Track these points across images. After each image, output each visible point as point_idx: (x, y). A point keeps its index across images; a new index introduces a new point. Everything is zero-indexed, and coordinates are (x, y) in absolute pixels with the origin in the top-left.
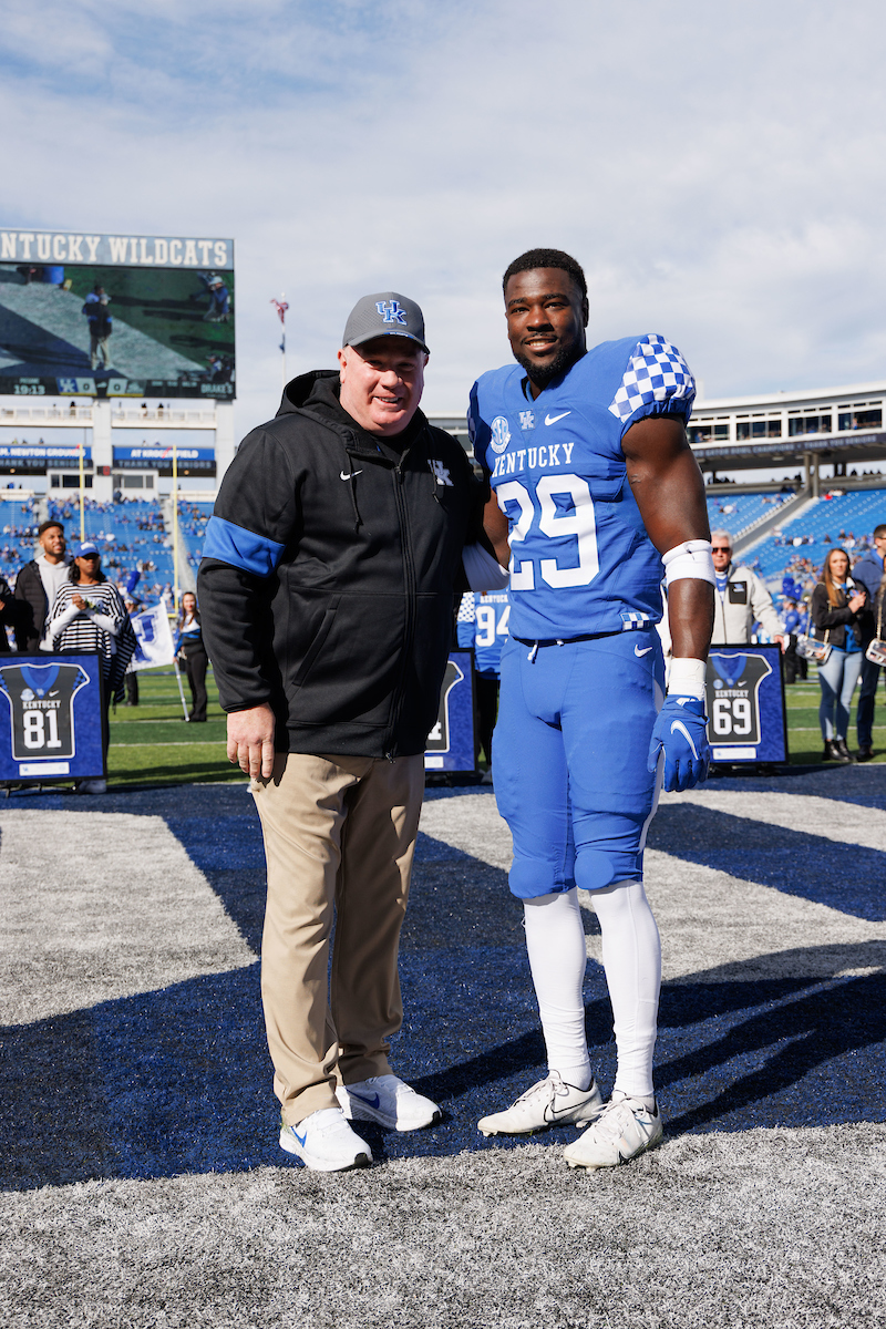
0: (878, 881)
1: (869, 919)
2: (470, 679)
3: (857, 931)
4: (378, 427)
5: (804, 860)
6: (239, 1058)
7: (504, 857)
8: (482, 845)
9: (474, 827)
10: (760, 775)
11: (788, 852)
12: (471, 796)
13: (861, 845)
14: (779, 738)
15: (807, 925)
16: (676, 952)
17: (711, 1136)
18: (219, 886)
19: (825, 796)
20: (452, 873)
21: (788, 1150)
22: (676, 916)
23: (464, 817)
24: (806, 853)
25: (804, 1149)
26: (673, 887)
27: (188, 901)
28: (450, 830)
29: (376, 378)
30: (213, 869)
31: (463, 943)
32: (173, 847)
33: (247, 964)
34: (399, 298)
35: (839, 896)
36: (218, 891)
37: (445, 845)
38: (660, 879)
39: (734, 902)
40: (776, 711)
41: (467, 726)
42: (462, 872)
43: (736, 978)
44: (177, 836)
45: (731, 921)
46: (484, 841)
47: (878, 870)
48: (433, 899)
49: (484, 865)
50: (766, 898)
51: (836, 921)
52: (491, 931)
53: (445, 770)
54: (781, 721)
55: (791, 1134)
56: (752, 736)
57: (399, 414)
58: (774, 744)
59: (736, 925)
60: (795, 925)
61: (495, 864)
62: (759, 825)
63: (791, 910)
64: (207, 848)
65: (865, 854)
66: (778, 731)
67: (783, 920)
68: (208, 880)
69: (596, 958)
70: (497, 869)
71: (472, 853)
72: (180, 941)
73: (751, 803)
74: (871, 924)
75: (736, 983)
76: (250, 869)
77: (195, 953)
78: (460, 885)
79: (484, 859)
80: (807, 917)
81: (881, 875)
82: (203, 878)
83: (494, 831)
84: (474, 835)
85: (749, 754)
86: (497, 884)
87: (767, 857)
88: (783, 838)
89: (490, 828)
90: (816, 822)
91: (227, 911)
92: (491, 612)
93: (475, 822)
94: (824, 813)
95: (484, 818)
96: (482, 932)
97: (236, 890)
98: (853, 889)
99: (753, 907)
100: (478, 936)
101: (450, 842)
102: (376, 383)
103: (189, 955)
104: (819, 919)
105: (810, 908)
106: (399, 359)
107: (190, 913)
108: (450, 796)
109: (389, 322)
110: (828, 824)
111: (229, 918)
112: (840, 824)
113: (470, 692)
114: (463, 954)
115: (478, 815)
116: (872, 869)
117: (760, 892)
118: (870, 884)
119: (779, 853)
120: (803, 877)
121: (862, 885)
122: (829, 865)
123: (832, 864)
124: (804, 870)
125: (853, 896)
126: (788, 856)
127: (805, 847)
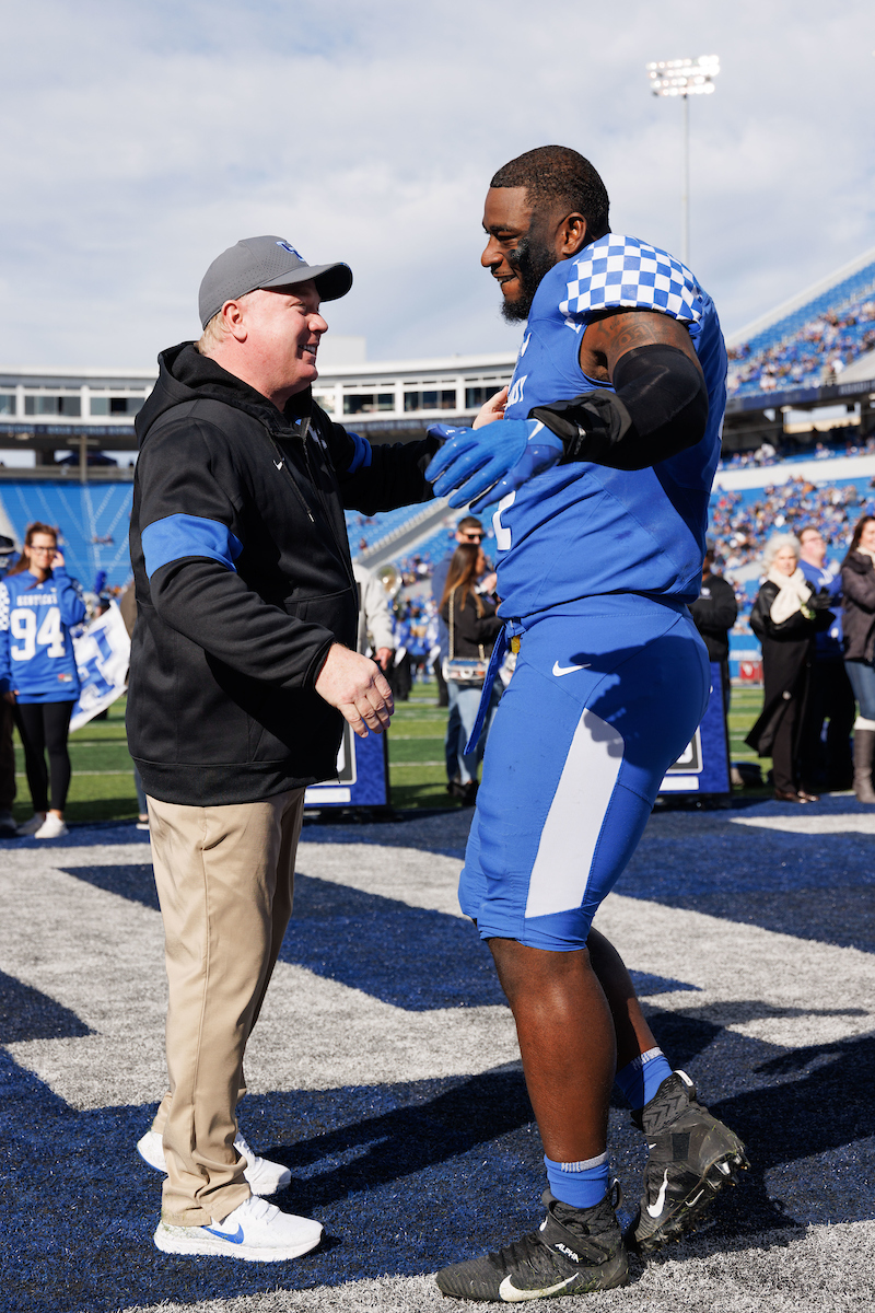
0: (441, 957)
1: (408, 1008)
3: (389, 1025)
5: (362, 931)
10: (355, 822)
11: (347, 922)
13: (441, 911)
14: (379, 777)
15: (329, 1018)
16: (147, 1060)
19: (424, 848)
24: (371, 922)
35: (386, 979)
40: (375, 743)
47: (448, 943)
50: (294, 983)
51: (366, 1012)
54: (382, 756)
56: (347, 774)
58: (372, 783)
60: (315, 1019)
62: (330, 886)
63: (319, 998)
65: (439, 923)
66: (378, 768)
67: (302, 1012)
69: (37, 1070)
73: (330, 857)
74: (411, 1016)
80: (334, 1007)
81: (449, 950)
85: (341, 796)
87: (320, 929)
88: (350, 903)
90: (400, 881)
92: (31, 617)
94: (414, 869)
98: (407, 969)
104: (347, 1010)
105: (343, 995)
110: (411, 884)
112: (428, 884)
116: (441, 941)
117: (291, 976)
118: (430, 961)
119: (335, 924)
120: (352, 955)
121: (419, 964)
122: (390, 938)
123: (394, 936)
124: (357, 946)
125: (402, 979)
126: (345, 926)
127: (372, 914)
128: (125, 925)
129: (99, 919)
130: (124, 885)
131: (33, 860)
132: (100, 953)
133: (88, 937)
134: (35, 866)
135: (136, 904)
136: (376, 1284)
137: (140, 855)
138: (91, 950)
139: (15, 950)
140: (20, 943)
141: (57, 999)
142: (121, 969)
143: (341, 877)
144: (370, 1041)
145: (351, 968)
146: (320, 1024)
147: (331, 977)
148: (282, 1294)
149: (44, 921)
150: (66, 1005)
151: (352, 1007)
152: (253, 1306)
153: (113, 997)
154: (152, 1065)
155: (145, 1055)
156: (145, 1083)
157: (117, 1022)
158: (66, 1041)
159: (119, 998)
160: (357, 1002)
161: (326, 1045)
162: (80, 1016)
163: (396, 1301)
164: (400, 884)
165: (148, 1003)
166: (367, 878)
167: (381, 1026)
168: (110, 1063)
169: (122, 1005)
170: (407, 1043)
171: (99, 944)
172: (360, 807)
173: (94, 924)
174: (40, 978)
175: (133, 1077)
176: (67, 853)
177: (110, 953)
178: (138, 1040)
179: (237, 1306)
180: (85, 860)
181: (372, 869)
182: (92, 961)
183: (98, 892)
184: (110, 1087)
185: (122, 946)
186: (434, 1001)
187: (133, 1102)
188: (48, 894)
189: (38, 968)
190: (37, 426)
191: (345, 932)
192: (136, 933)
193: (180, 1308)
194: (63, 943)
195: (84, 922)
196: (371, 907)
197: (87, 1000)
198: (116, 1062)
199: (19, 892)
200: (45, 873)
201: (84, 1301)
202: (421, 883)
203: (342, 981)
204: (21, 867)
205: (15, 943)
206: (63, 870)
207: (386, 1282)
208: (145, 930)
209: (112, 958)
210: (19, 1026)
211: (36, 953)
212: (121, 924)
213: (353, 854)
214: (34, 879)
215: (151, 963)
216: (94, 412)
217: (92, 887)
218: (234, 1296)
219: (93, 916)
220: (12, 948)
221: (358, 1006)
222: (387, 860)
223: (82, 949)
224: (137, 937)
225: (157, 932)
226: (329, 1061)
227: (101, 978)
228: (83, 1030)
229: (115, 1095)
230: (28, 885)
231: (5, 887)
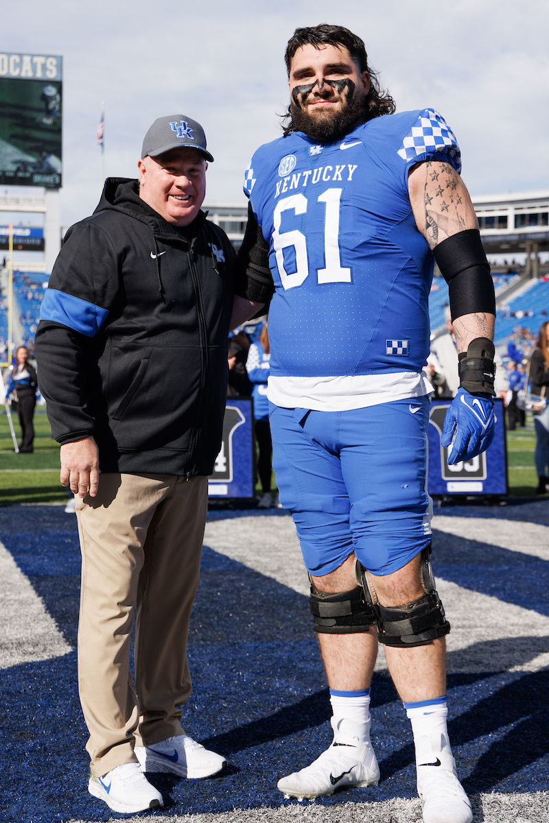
2: (250, 422)
4: (173, 219)
5: (519, 575)
6: (54, 732)
7: (275, 568)
8: (257, 558)
9: (251, 543)
10: (484, 505)
11: (507, 568)
12: (249, 519)
14: (501, 475)
15: (521, 628)
18: (41, 589)
19: (537, 522)
20: (233, 581)
21: (502, 812)
23: (243, 535)
24: (522, 569)
25: (515, 811)
27: (15, 601)
28: (231, 546)
29: (171, 181)
30: (36, 575)
31: (240, 638)
32: (3, 556)
33: (63, 654)
34: (186, 119)
36: (40, 593)
37: (227, 558)
39: (462, 608)
40: (498, 452)
41: (247, 461)
42: (241, 580)
43: (462, 670)
44: (7, 547)
45: (460, 623)
46: (259, 555)
48: (216, 602)
49: (258, 575)
50: (488, 605)
51: (544, 625)
52: (264, 629)
53: (229, 496)
54: (503, 462)
55: (504, 798)
56: (479, 473)
57: (189, 209)
58: (497, 479)
59: (463, 627)
60: (511, 628)
61: (267, 574)
62: (484, 545)
63: (508, 615)
64: (32, 557)
66: (500, 469)
68: (32, 584)
70: (269, 579)
71: (249, 564)
72: (7, 634)
73: (477, 527)
75: (462, 674)
76: (66, 575)
77: (20, 644)
78: (239, 591)
79: (259, 570)
80: (521, 621)
82: (27, 582)
83: (268, 547)
84: (251, 550)
85: (476, 487)
86: (269, 591)
87: (489, 572)
88: (503, 556)
89: (264, 544)
90: (530, 543)
91: (47, 610)
93: (252, 540)
94: (537, 536)
95: (259, 536)
96: (256, 629)
97: (55, 592)
99: (478, 612)
100: (253, 633)
101: (232, 555)
102: (172, 184)
103: (15, 645)
104: (531, 623)
105: (524, 614)
106: (188, 166)
107: (16, 611)
108: (232, 517)
109: (179, 138)
111: (49, 616)
113: (250, 433)
114: (240, 647)
115: (254, 534)
117: (484, 600)
119: (500, 569)
120: (519, 589)
122: (540, 579)
123: (542, 578)
124: (519, 583)
126: (506, 571)
127: (521, 564)
140: (301, 575)
143: (490, 539)
145: (522, 597)
146: (516, 631)
151: (533, 622)
160: (535, 618)
164: (531, 546)
166: (507, 541)
172: (489, 495)
181: (507, 534)
191: (508, 575)
196: (518, 559)
199: (283, 543)
202: (545, 545)
203: (520, 605)
204: (278, 528)
205: (296, 574)
213: (492, 526)
220: (296, 577)
221: (536, 621)
222: (516, 530)
231: (274, 540)
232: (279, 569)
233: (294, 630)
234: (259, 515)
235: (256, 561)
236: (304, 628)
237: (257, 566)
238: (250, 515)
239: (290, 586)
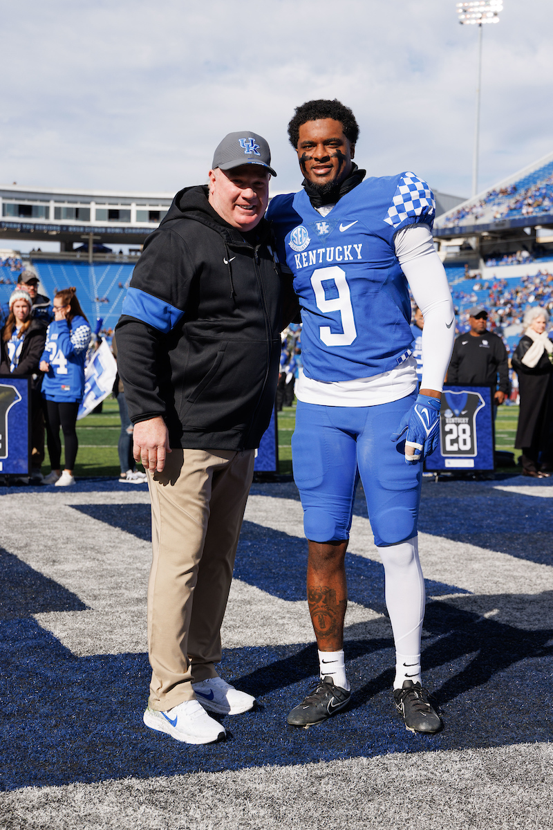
1: (286, 599)
3: (274, 609)
5: (259, 550)
7: (22, 545)
8: (10, 534)
9: (11, 519)
11: (250, 544)
12: (21, 494)
14: (272, 453)
16: (121, 626)
17: (71, 787)
22: (136, 596)
23: (8, 512)
24: (265, 545)
26: (145, 572)
35: (273, 581)
38: (139, 564)
41: (23, 438)
46: (13, 533)
51: (260, 601)
53: (4, 472)
54: (274, 440)
58: (268, 457)
61: (11, 551)
66: (271, 448)
69: (52, 630)
70: (11, 555)
74: (288, 604)
80: (240, 597)
83: (25, 523)
84: (8, 526)
88: (252, 532)
89: (22, 520)
90: (283, 519)
93: (14, 516)
94: (292, 512)
95: (22, 513)
98: (286, 575)
105: (245, 589)
110: (290, 522)
115: (18, 510)
120: (252, 565)
121: (294, 572)
122: (276, 555)
123: (279, 554)
124: (255, 559)
125: (283, 580)
126: (248, 547)
127: (265, 540)
128: (110, 542)
129: (94, 538)
130: (110, 517)
131: (53, 500)
132: (94, 559)
133: (86, 549)
134: (55, 503)
135: (117, 529)
136: (262, 770)
137: (120, 498)
138: (88, 557)
139: (41, 555)
140: (44, 551)
141: (66, 587)
142: (107, 569)
144: (262, 619)
145: (251, 573)
147: (238, 578)
148: (203, 775)
149: (59, 538)
150: (72, 590)
151: (251, 598)
152: (184, 781)
153: (101, 587)
154: (125, 630)
155: (120, 623)
156: (120, 640)
157: (104, 602)
158: (71, 613)
159: (105, 587)
160: (254, 594)
161: (234, 620)
162: (80, 598)
163: (274, 782)
164: (284, 522)
165: (123, 591)
166: (263, 517)
167: (269, 610)
168: (98, 628)
169: (107, 592)
170: (285, 621)
171: (93, 553)
172: (259, 472)
173: (90, 541)
174: (56, 573)
175: (113, 637)
176: (75, 496)
177: (100, 559)
178: (116, 614)
179: (174, 781)
180: (86, 501)
181: (266, 511)
182: (88, 564)
183: (93, 521)
184: (98, 642)
185: (107, 555)
186: (303, 595)
187: (112, 653)
188: (62, 521)
189: (55, 567)
190: (62, 226)
191: (248, 550)
192: (117, 547)
193: (138, 781)
194: (71, 552)
195: (84, 539)
196: (265, 536)
197: (85, 588)
198: (102, 627)
199: (44, 519)
200: (61, 508)
201: (79, 775)
202: (297, 521)
203: (245, 581)
204: (46, 504)
205: (41, 551)
206: (72, 506)
207: (268, 769)
208: (122, 545)
209: (101, 562)
210: (42, 603)
211: (54, 558)
212: (107, 541)
213: (254, 502)
214: (53, 512)
215: (125, 566)
216: (98, 219)
217: (89, 518)
218: (173, 775)
219: (90, 536)
220: (39, 554)
221: (255, 597)
222: (276, 506)
223: (82, 556)
224: (117, 549)
225: (130, 546)
226: (236, 631)
227: (94, 574)
228: (82, 607)
229: (101, 648)
230: (50, 515)
231: (35, 516)
232: (26, 545)
233: (9, 609)
234: (32, 492)
235: (6, 538)
236: (19, 607)
237: (5, 543)
238: (23, 492)
239: (28, 563)
